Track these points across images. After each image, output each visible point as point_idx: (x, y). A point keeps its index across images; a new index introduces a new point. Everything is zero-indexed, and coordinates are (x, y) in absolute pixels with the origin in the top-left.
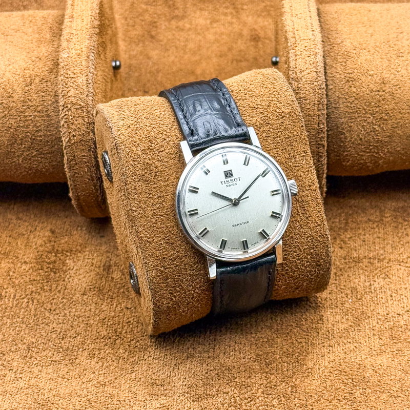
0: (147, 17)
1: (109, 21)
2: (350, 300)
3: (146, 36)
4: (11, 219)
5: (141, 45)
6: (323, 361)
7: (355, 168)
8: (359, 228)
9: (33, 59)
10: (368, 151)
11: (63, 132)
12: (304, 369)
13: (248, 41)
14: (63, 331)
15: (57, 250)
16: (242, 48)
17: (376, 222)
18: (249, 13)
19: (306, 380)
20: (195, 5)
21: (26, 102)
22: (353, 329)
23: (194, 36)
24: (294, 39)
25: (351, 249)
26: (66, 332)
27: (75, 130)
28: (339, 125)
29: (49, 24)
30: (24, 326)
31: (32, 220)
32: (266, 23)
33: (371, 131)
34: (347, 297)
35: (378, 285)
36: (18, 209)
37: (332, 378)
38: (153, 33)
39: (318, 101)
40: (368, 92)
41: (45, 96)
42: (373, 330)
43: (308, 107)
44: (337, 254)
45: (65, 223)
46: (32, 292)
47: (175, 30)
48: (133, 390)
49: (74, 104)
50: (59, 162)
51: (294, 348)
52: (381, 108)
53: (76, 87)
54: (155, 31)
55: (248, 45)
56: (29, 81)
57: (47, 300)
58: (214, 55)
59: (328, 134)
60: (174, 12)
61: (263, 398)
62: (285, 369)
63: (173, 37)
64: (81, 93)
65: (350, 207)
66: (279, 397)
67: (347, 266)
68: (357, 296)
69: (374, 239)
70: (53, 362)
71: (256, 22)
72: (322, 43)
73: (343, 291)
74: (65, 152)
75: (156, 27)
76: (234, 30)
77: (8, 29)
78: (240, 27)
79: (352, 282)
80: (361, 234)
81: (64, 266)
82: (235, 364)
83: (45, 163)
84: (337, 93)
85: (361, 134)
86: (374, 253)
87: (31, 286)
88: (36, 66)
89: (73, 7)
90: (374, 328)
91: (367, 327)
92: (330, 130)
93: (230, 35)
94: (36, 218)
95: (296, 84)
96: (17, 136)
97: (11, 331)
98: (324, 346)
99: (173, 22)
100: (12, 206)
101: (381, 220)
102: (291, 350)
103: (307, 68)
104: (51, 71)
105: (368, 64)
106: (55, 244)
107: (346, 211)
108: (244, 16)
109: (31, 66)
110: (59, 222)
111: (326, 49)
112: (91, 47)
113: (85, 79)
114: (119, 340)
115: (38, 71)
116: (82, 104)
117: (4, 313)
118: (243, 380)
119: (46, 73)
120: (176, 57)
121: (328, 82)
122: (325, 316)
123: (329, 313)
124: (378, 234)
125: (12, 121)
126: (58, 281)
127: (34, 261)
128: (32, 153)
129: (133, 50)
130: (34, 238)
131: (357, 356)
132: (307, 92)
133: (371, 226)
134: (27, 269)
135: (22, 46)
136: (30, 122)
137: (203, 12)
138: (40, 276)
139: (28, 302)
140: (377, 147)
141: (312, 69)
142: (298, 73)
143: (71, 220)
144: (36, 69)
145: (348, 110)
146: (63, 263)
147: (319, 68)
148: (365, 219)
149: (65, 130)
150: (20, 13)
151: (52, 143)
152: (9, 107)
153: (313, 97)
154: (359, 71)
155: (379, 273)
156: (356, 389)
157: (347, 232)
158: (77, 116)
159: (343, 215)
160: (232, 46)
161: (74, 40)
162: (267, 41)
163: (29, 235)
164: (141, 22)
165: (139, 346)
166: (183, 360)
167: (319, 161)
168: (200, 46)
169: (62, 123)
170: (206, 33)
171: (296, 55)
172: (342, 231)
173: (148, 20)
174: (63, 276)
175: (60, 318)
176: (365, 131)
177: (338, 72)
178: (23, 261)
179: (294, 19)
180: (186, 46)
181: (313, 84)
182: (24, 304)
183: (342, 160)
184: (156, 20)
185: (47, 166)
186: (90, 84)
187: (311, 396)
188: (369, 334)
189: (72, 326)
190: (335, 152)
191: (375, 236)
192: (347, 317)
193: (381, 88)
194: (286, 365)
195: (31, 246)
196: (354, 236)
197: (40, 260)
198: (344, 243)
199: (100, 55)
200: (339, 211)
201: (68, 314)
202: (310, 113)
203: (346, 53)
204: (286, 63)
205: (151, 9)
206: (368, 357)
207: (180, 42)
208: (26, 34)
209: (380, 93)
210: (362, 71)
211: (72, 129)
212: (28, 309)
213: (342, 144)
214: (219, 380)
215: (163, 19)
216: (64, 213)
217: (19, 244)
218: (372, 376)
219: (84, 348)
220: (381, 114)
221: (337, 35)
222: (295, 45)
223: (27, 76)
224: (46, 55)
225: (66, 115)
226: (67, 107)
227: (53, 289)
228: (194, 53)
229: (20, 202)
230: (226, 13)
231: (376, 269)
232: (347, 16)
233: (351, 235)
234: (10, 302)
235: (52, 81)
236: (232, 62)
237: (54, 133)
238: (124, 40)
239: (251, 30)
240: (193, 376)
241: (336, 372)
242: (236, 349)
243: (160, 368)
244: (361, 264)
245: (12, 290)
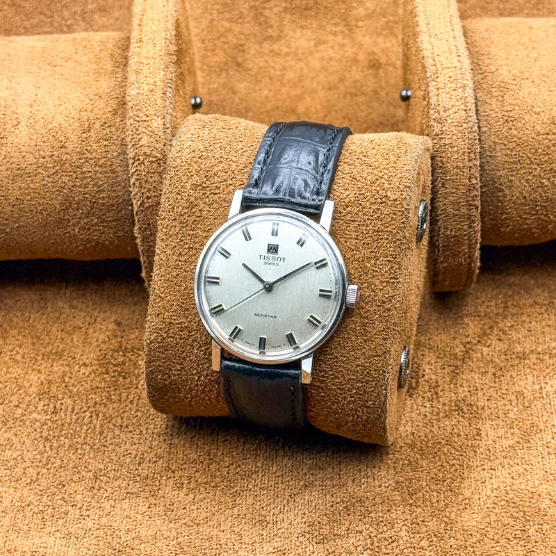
0: (231, 38)
1: (186, 44)
2: (516, 409)
3: (230, 63)
4: (63, 308)
5: (224, 75)
6: (484, 488)
7: (516, 235)
8: (523, 314)
9: (91, 96)
10: (533, 212)
11: (133, 193)
12: (460, 499)
13: (365, 69)
14: (139, 453)
15: (126, 348)
16: (358, 78)
17: (545, 305)
18: (366, 31)
19: (463, 514)
20: (294, 21)
21: (83, 154)
22: (520, 446)
23: (293, 63)
24: (434, 67)
25: (513, 342)
26: (143, 455)
27: (149, 190)
28: (495, 180)
29: (109, 50)
30: (88, 448)
31: (90, 309)
32: (389, 45)
33: (538, 187)
34: (511, 404)
35: (550, 389)
36: (71, 294)
37: (497, 511)
38: (240, 60)
39: (469, 149)
40: (533, 135)
41: (108, 146)
42: (548, 447)
43: (456, 156)
44: (495, 348)
45: (134, 311)
46: (96, 403)
47: (269, 56)
48: (237, 530)
49: (148, 156)
50: (127, 232)
51: (445, 472)
52: (550, 156)
53: (150, 133)
54: (242, 56)
55: (365, 73)
56: (86, 126)
57: (116, 414)
58: (320, 88)
59: (482, 192)
60: (266, 31)
61: (408, 538)
62: (435, 500)
63: (266, 65)
64: (157, 141)
65: (509, 286)
66: (428, 536)
67: (509, 364)
68: (524, 403)
69: (543, 328)
70: (129, 495)
71: (375, 44)
72: (472, 72)
73: (505, 396)
74: (136, 218)
75: (243, 51)
76: (347, 55)
77: (55, 58)
78: (354, 50)
79: (516, 385)
80: (525, 321)
81: (136, 368)
82: (369, 494)
83: (109, 233)
84: (493, 136)
85: (525, 190)
86: (544, 346)
87: (93, 396)
88: (95, 106)
89: (140, 28)
90: (548, 445)
91: (540, 444)
92: (484, 186)
93: (341, 60)
94: (95, 306)
95: (440, 126)
96: (71, 199)
97: (71, 455)
98: (484, 470)
99: (266, 45)
100: (63, 290)
101: (550, 302)
102: (441, 475)
103: (453, 106)
104: (115, 113)
105: (533, 99)
106: (123, 339)
107: (504, 291)
108: (359, 36)
109: (88, 106)
110: (126, 312)
111: (476, 78)
112: (167, 81)
113: (161, 122)
114: (214, 465)
115: (98, 112)
116: (159, 155)
117: (61, 432)
118: (380, 514)
119: (109, 115)
120: (270, 91)
121: (481, 123)
122: (483, 429)
123: (489, 426)
124: (547, 321)
125: (65, 179)
126: (129, 388)
127: (96, 362)
128: (92, 220)
129: (214, 83)
130: (95, 332)
131: (529, 482)
132: (454, 137)
133: (538, 310)
134: (87, 374)
135: (76, 80)
136: (90, 179)
137: (305, 30)
138: (105, 382)
139: (91, 417)
140: (545, 207)
141: (460, 107)
142: (442, 113)
143: (142, 308)
144: (95, 110)
145: (507, 159)
146: (135, 364)
147: (468, 104)
148: (530, 301)
149: (136, 190)
150: (70, 36)
151: (118, 207)
152: (62, 160)
153: (462, 143)
154: (521, 108)
155: (552, 371)
156: (530, 525)
157: (507, 319)
158: (152, 171)
159: (500, 296)
160: (344, 75)
161: (144, 71)
162: (391, 69)
163: (87, 329)
164: (222, 44)
165: (240, 473)
166: (300, 489)
167: (470, 227)
168: (302, 76)
169: (132, 181)
170: (310, 58)
171: (438, 89)
172: (500, 318)
173: (232, 43)
174: (135, 382)
175: (134, 436)
176: (530, 186)
177: (494, 108)
178: (81, 363)
179: (432, 40)
180: (283, 76)
181: (462, 126)
182: (86, 418)
183: (500, 225)
184: (242, 42)
185: (111, 237)
186: (168, 128)
187: (471, 535)
188: (543, 452)
189: (151, 448)
190: (490, 214)
191: (544, 323)
192: (512, 430)
193: (550, 130)
194: (435, 494)
195: (90, 343)
196: (516, 323)
197: (103, 361)
198: (503, 333)
199: (178, 90)
200: (495, 292)
201: (145, 431)
202: (458, 164)
203: (503, 85)
204: (424, 99)
205: (236, 27)
206: (543, 483)
207: (275, 71)
208: (80, 64)
209: (550, 137)
210: (524, 107)
211: (145, 188)
212: (92, 426)
213: (500, 205)
214: (349, 515)
215: (253, 40)
216: (131, 298)
217: (75, 340)
218: (549, 508)
219: (169, 476)
220: (550, 164)
221: (489, 61)
222: (436, 75)
223: (84, 120)
224: (107, 91)
225: (137, 170)
226: (139, 160)
227: (123, 400)
228: (294, 86)
229: (73, 286)
230: (336, 32)
231: (547, 368)
232: (502, 35)
233: (513, 323)
234: (68, 418)
235: (117, 125)
236: (345, 97)
237: (121, 193)
238: (201, 69)
239: (369, 54)
240: (314, 511)
241: (502, 503)
242: (369, 475)
243: (270, 501)
244: (527, 361)
245: (69, 401)
